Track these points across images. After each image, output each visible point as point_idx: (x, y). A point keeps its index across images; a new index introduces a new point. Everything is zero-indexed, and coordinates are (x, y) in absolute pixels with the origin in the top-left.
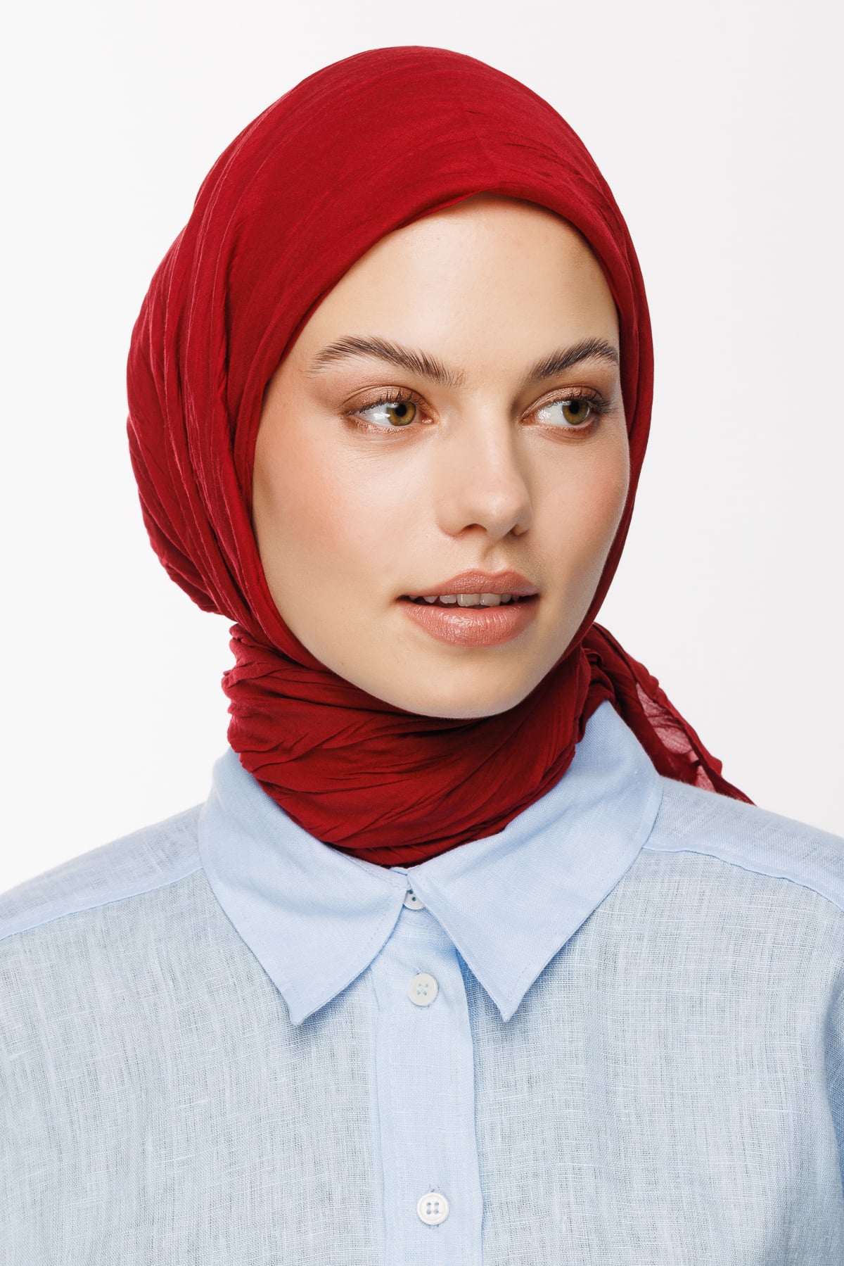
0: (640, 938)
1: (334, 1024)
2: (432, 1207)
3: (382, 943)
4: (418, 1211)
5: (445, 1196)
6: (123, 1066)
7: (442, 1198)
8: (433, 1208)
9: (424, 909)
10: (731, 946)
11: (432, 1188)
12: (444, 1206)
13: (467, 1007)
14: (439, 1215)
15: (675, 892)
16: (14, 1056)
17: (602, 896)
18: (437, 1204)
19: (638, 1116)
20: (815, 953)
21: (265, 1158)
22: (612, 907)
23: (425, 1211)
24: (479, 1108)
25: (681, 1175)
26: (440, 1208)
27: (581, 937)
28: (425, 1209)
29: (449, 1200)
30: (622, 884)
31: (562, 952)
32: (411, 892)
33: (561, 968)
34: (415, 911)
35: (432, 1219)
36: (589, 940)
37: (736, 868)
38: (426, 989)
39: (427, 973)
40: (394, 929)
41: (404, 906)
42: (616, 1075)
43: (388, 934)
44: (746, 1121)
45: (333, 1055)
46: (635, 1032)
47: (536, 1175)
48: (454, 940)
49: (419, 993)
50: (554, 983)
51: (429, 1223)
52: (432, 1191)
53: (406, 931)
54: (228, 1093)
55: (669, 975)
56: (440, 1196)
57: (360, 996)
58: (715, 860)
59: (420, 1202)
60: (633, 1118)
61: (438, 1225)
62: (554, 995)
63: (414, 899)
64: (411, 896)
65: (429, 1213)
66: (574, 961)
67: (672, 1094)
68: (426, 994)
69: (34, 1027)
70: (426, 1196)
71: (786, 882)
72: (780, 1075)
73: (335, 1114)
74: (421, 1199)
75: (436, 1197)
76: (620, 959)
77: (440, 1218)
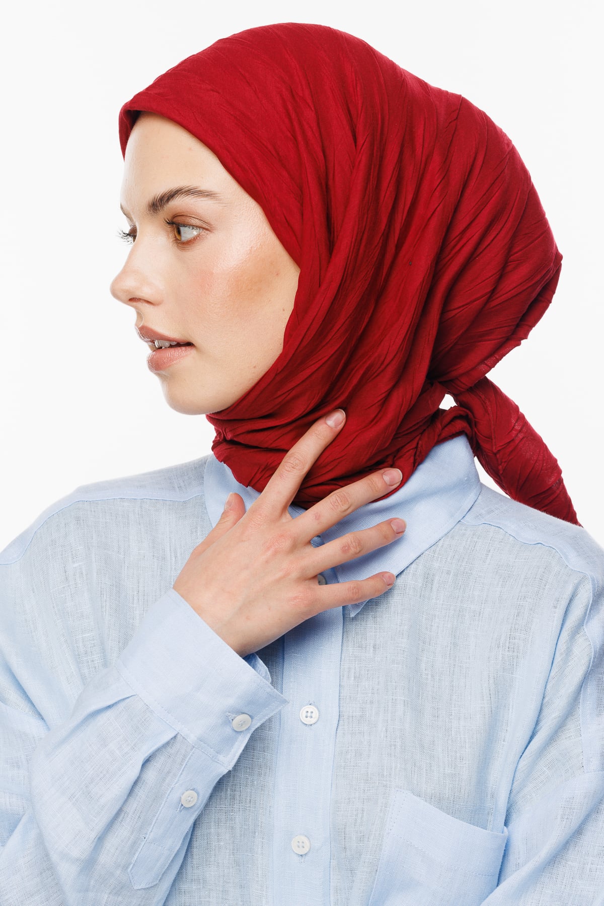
0: (448, 573)
4: (300, 715)
5: (317, 708)
7: (315, 708)
8: (309, 714)
11: (310, 702)
12: (316, 714)
14: (312, 719)
15: (473, 548)
18: (312, 712)
19: (432, 676)
22: (434, 552)
23: (304, 716)
26: (313, 715)
28: (304, 714)
29: (319, 711)
30: (442, 539)
35: (308, 721)
37: (512, 537)
47: (372, 702)
51: (305, 723)
52: (310, 705)
56: (314, 707)
58: (502, 530)
59: (302, 710)
60: (429, 677)
61: (311, 725)
65: (307, 717)
70: (307, 706)
71: (540, 545)
74: (303, 708)
75: (311, 708)
76: (436, 582)
77: (313, 721)
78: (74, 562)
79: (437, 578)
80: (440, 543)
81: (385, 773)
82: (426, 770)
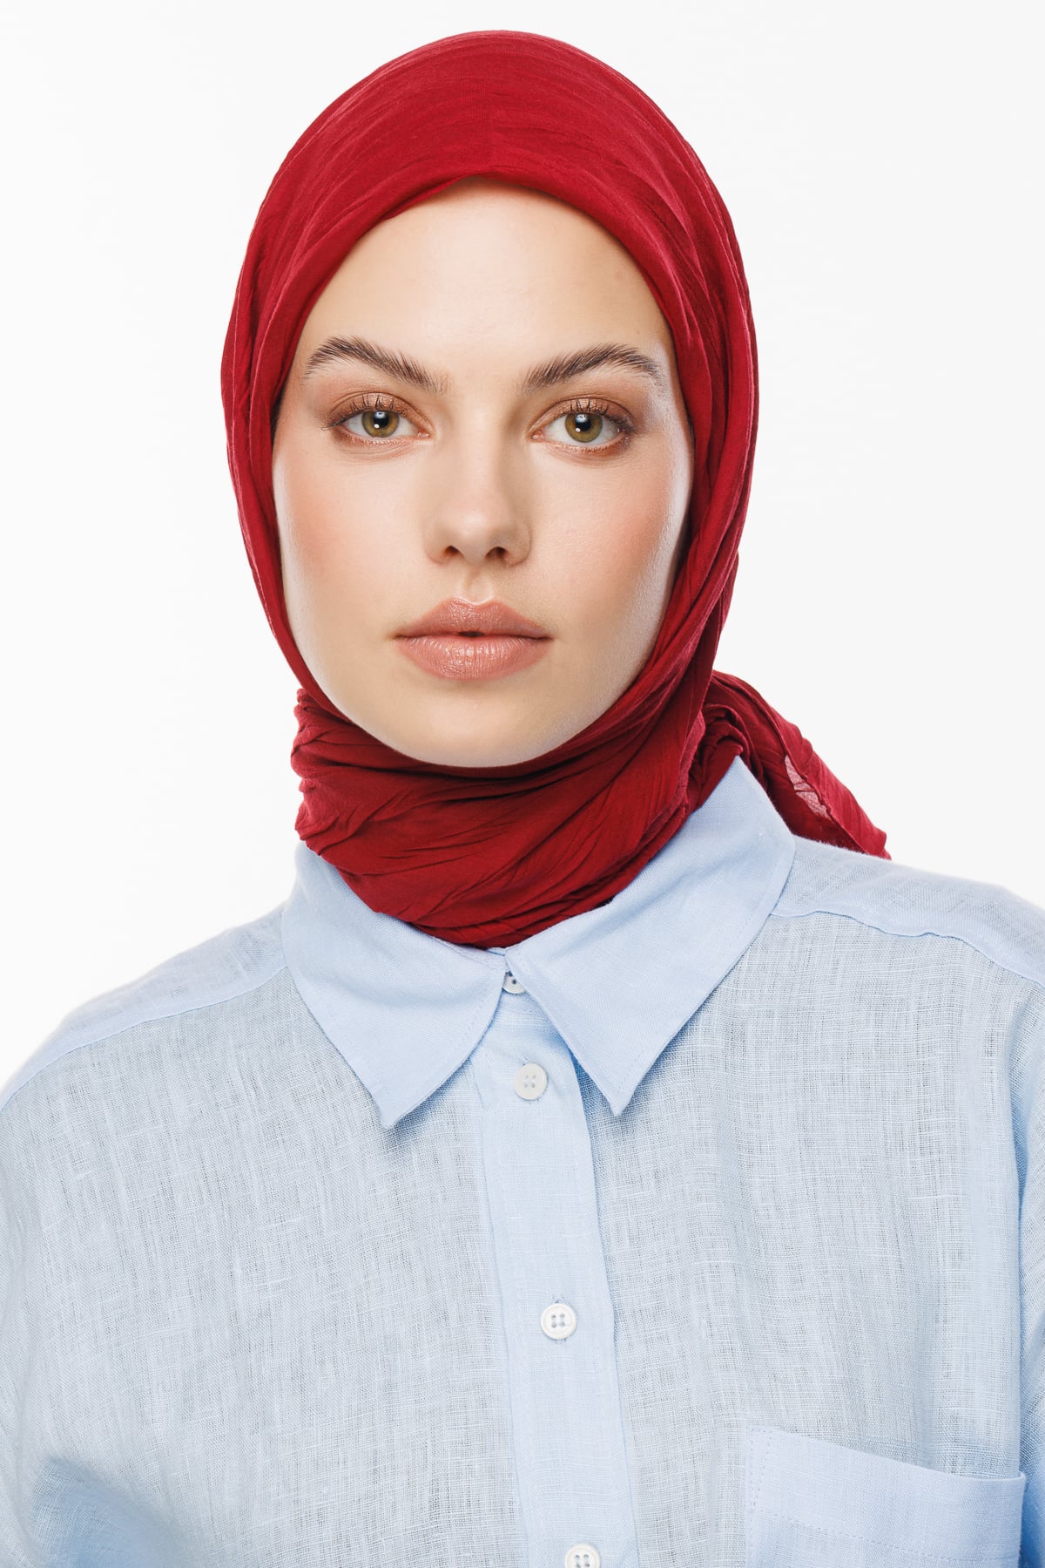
0: (770, 1015)
1: (432, 1124)
2: (555, 1318)
3: (481, 1033)
4: (543, 1326)
5: (571, 1306)
6: (201, 1182)
7: (568, 1308)
8: (558, 1320)
9: (525, 993)
10: (872, 1018)
11: (556, 1298)
12: (570, 1318)
13: (580, 1097)
14: (565, 1328)
15: (806, 963)
16: (81, 1176)
17: (724, 972)
18: (563, 1316)
19: (778, 1209)
20: (965, 1014)
21: (371, 1278)
22: (737, 983)
23: (550, 1327)
24: (602, 1207)
25: (830, 1269)
26: (566, 1320)
27: (703, 1015)
28: (549, 1321)
29: (575, 1311)
30: (747, 955)
31: (683, 1031)
32: (510, 974)
33: (683, 1050)
34: (516, 995)
35: (559, 1333)
36: (713, 1018)
37: (874, 930)
38: (533, 1081)
39: (535, 1063)
40: (494, 1016)
41: (503, 990)
42: (750, 1166)
43: (487, 1023)
45: (436, 1161)
46: (771, 1116)
47: (671, 1278)
48: (558, 1027)
49: (526, 1086)
50: (675, 1067)
51: (554, 1337)
52: (557, 1303)
53: (506, 1017)
54: (323, 1209)
55: (805, 1053)
56: (565, 1306)
57: (460, 1093)
58: (851, 920)
59: (543, 1315)
60: (772, 1212)
61: (565, 1339)
63: (514, 982)
64: (510, 979)
65: (554, 1326)
66: (697, 1040)
68: (534, 1086)
69: (102, 1144)
70: (550, 1308)
71: (930, 936)
72: (935, 1157)
73: (443, 1225)
74: (545, 1312)
75: (561, 1309)
76: (749, 1038)
77: (566, 1331)
79: (750, 1028)
80: (745, 963)
82: (799, 1381)
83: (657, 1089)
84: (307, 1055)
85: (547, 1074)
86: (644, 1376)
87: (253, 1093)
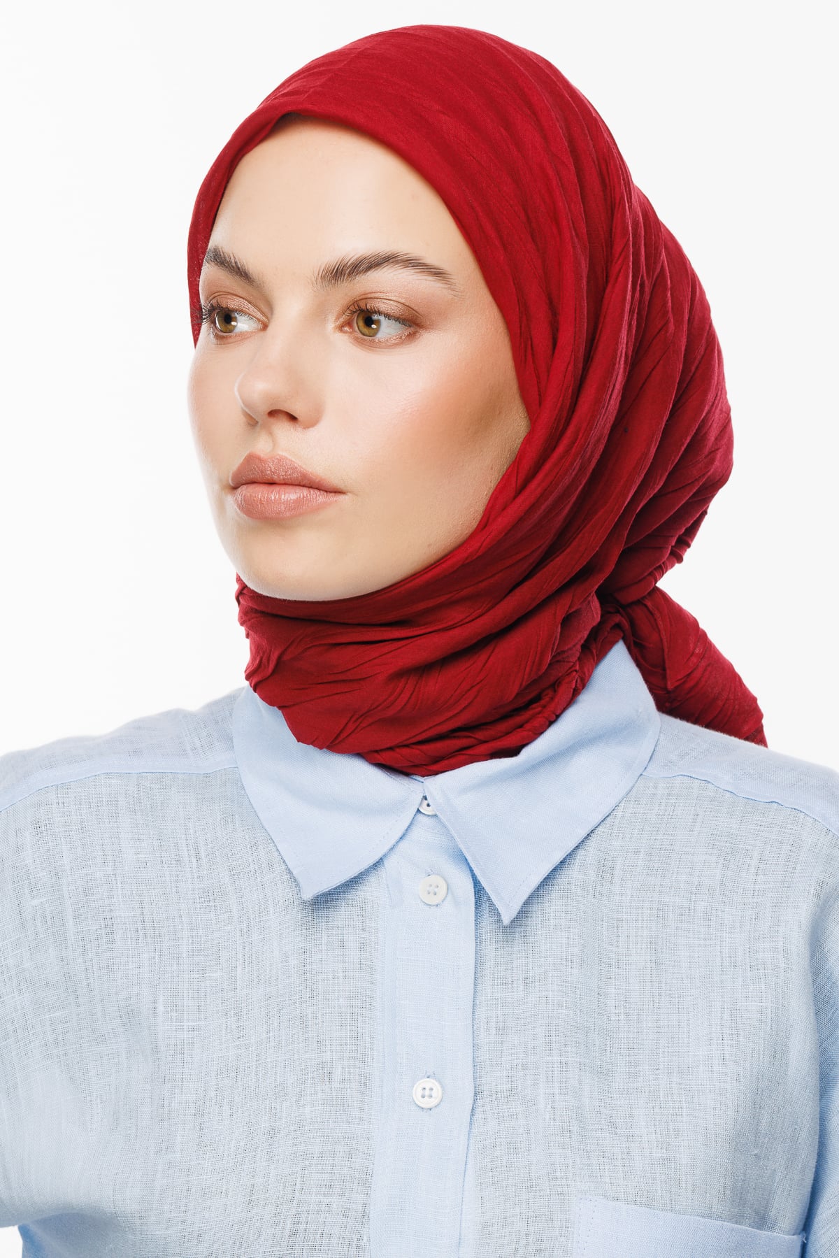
0: (637, 853)
1: (343, 914)
2: (425, 1091)
3: (393, 842)
4: (414, 1096)
5: (440, 1082)
6: (139, 925)
7: (436, 1083)
8: (427, 1092)
9: (436, 815)
10: (721, 862)
11: (428, 1074)
12: (438, 1092)
14: (432, 1099)
16: (36, 902)
17: (601, 817)
18: (431, 1089)
19: (627, 1015)
20: (798, 868)
21: (272, 1034)
22: (612, 827)
23: (419, 1095)
24: (477, 1002)
25: (661, 1067)
26: (434, 1093)
27: (581, 853)
28: (420, 1092)
29: (442, 1087)
30: (622, 805)
31: (562, 863)
32: (425, 798)
33: (562, 879)
34: (429, 816)
35: (426, 1103)
36: (589, 855)
37: (728, 794)
38: (436, 890)
39: (438, 874)
40: (407, 830)
41: (418, 811)
42: (609, 978)
43: (400, 835)
44: (726, 1015)
45: (342, 944)
46: (629, 937)
47: (525, 1067)
48: (462, 847)
49: (429, 893)
51: (422, 1106)
52: (428, 1077)
53: (418, 833)
54: (239, 968)
55: (662, 886)
56: (434, 1081)
57: (370, 891)
58: (710, 785)
59: (415, 1086)
60: (622, 1017)
61: (431, 1109)
62: (554, 904)
63: (428, 805)
64: (425, 803)
65: (423, 1097)
66: (573, 873)
67: (660, 994)
68: (435, 894)
69: (58, 877)
70: (422, 1081)
71: (776, 805)
72: (762, 972)
73: (341, 1000)
74: (417, 1084)
75: (431, 1083)
76: (618, 871)
77: (433, 1102)
78: (33, 897)
79: (619, 862)
80: (619, 812)
81: (558, 1174)
83: (536, 909)
84: (247, 837)
85: (448, 885)
86: (494, 1146)
87: (194, 860)
